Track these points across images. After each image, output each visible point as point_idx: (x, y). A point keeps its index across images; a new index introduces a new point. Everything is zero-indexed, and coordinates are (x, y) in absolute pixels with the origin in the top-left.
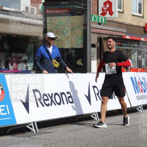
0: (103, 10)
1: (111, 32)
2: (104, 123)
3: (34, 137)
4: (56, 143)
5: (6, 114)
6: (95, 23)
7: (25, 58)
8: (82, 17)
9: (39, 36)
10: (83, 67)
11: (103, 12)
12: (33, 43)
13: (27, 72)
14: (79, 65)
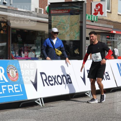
0: (95, 10)
1: (101, 28)
2: (96, 99)
3: (41, 109)
4: (58, 114)
5: (19, 91)
6: (89, 20)
7: (34, 48)
8: (79, 16)
9: (45, 31)
10: (79, 55)
11: (95, 12)
12: (40, 36)
13: (35, 58)
14: (76, 53)
